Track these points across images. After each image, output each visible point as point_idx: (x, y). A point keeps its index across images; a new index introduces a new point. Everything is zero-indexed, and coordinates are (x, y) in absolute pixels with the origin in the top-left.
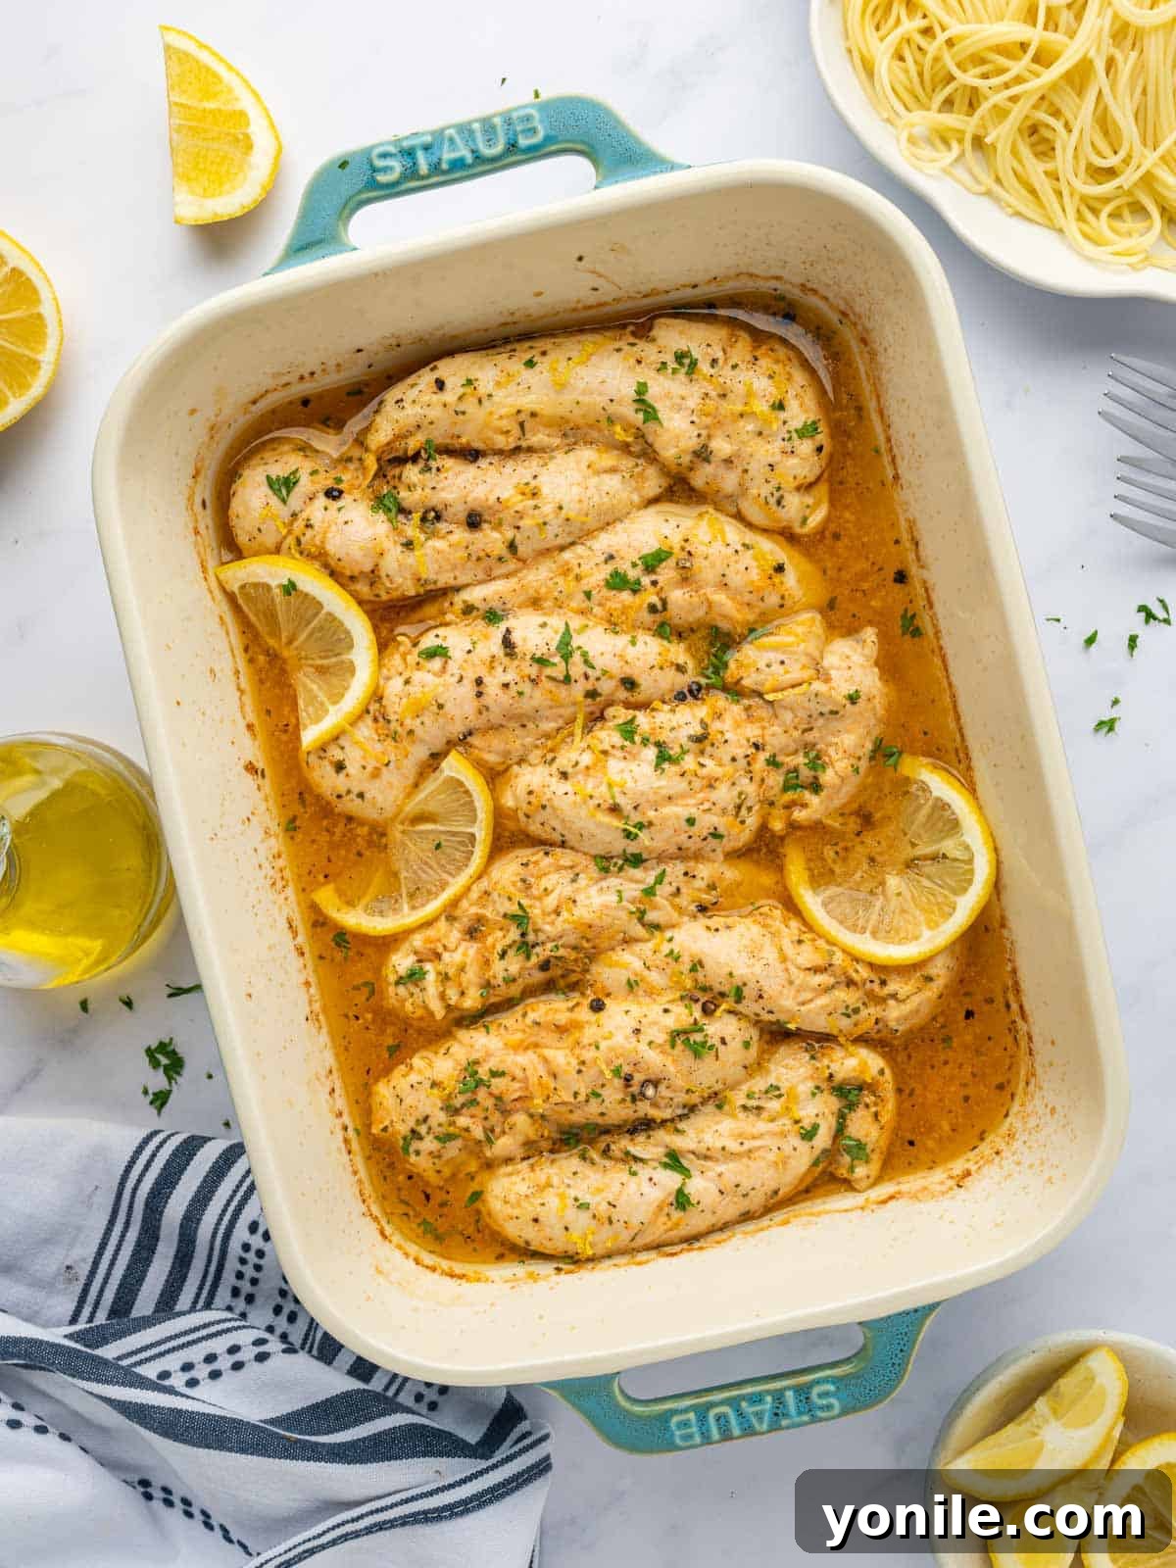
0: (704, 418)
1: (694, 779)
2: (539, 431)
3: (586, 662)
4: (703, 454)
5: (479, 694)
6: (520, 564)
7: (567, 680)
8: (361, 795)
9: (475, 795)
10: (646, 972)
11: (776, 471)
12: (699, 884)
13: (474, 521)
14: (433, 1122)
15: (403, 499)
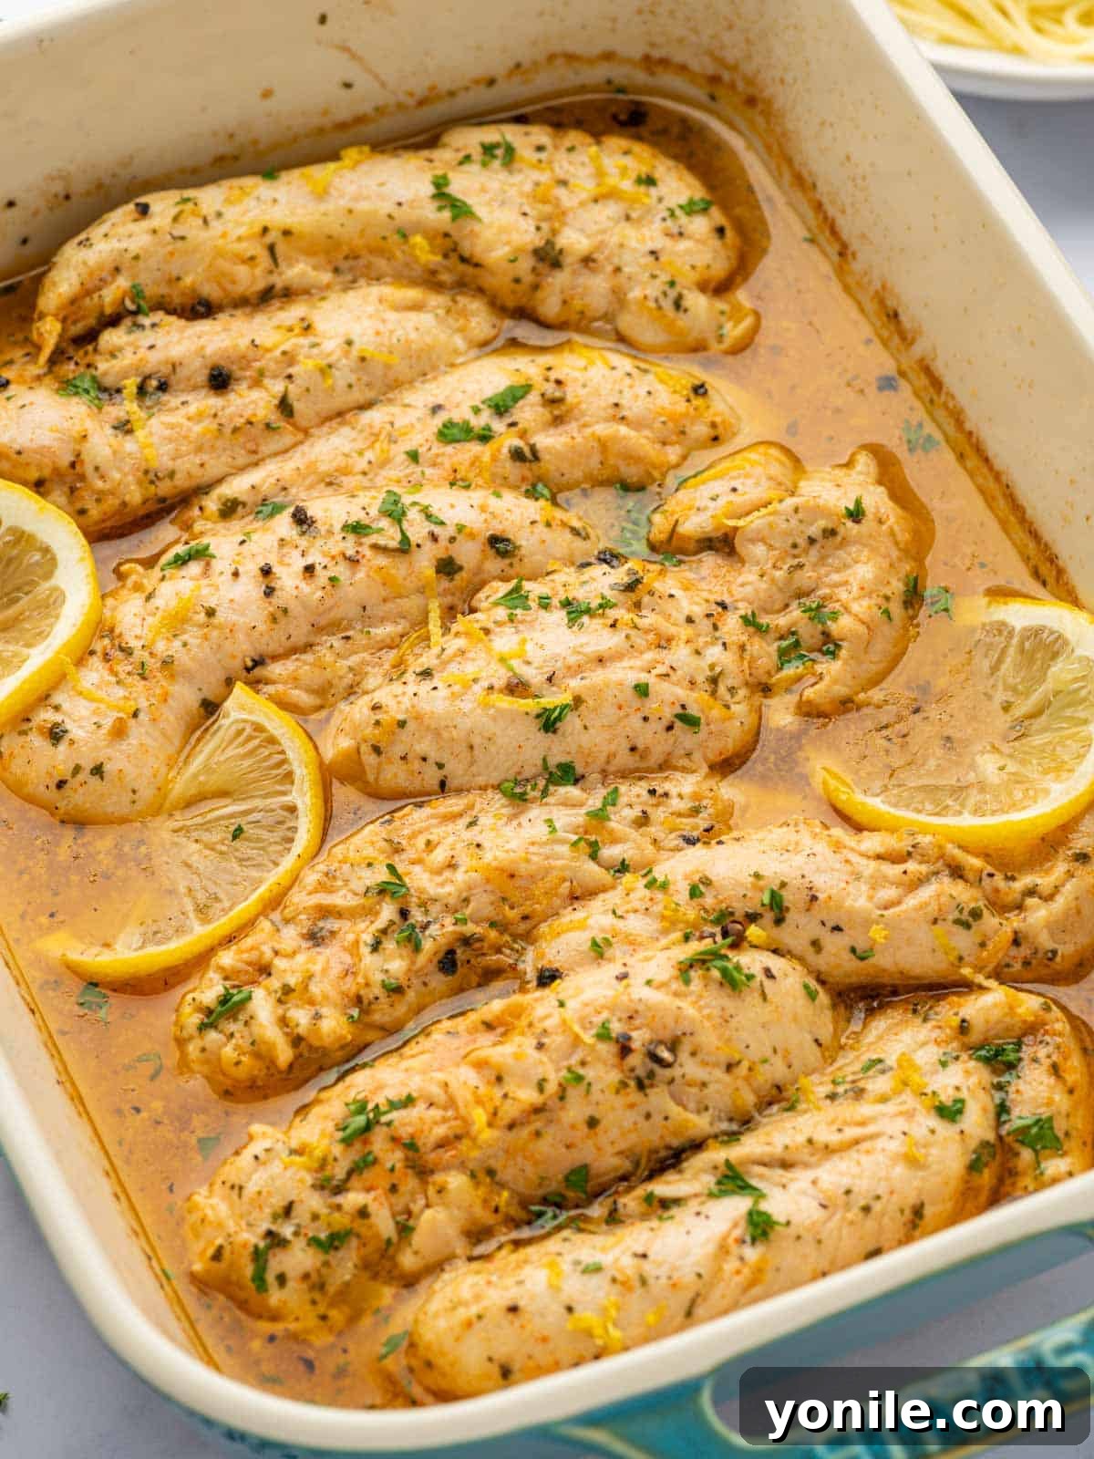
0: (540, 206)
1: (633, 633)
2: (297, 261)
3: (429, 517)
4: (549, 257)
5: (269, 592)
6: (300, 436)
7: (405, 548)
8: (98, 771)
9: (286, 743)
10: (620, 924)
11: (663, 259)
12: (675, 804)
13: (220, 381)
14: (301, 1214)
15: (105, 374)
